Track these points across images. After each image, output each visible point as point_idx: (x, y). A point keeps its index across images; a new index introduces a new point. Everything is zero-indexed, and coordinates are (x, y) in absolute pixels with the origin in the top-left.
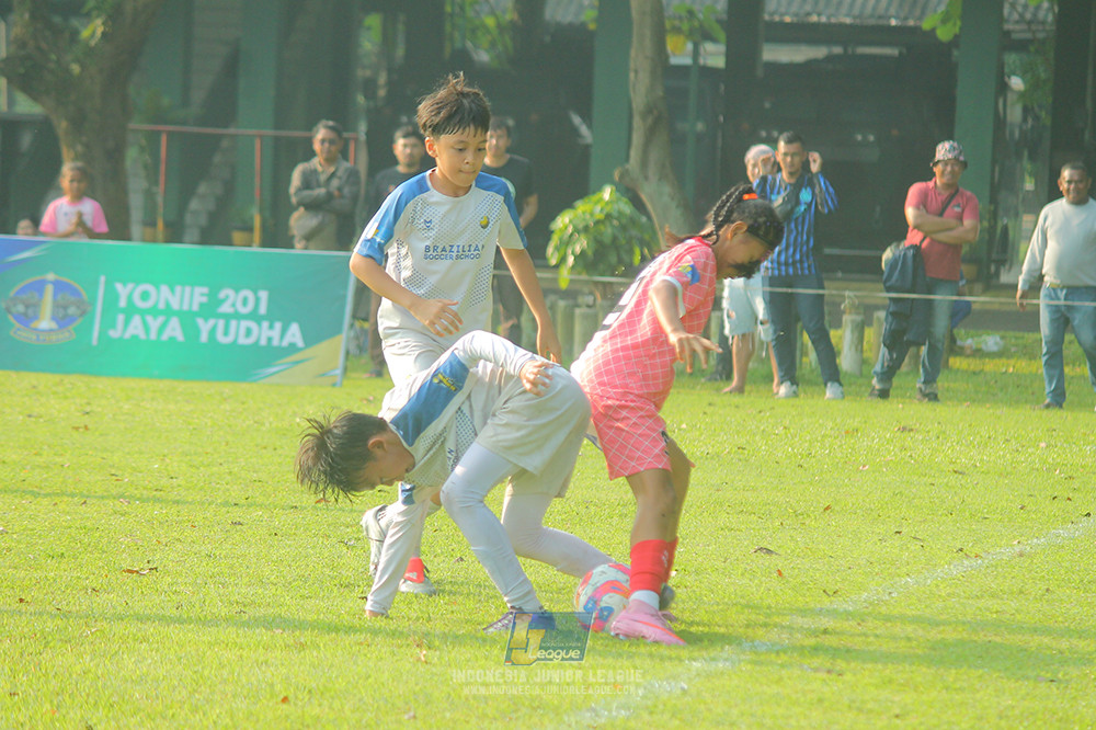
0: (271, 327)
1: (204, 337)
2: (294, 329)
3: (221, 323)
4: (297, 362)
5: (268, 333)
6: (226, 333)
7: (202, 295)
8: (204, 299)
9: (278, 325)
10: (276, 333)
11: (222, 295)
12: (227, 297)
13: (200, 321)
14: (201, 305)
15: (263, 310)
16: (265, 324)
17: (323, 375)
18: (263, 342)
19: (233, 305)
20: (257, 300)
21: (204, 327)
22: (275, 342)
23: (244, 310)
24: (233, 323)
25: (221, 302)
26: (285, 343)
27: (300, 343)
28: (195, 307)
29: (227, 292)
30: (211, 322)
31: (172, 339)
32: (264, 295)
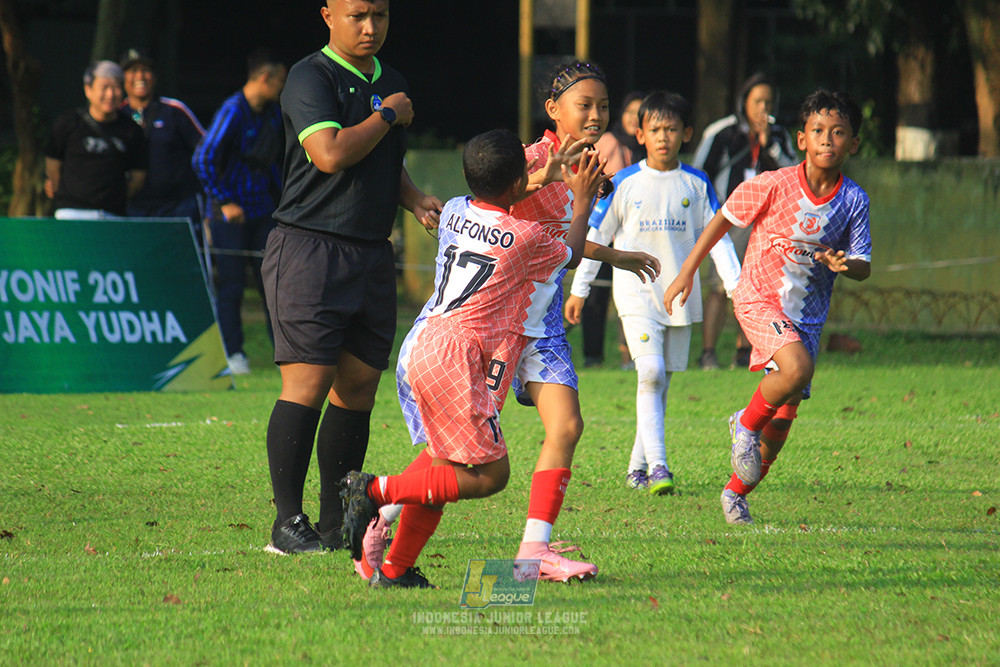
0: (150, 319)
1: (93, 338)
2: (170, 318)
3: (102, 316)
4: (189, 362)
5: (149, 327)
6: (111, 330)
7: (73, 281)
8: (77, 287)
9: (155, 315)
10: (156, 326)
11: (91, 281)
12: (96, 282)
13: (82, 315)
14: (76, 294)
15: (135, 298)
16: (143, 315)
17: (218, 376)
18: (149, 339)
19: (105, 292)
20: (126, 283)
21: (89, 321)
22: (160, 338)
23: (119, 298)
24: (113, 315)
25: (93, 289)
26: (169, 339)
27: (183, 339)
28: (72, 298)
29: (94, 276)
30: (93, 315)
31: (64, 340)
32: (129, 277)
